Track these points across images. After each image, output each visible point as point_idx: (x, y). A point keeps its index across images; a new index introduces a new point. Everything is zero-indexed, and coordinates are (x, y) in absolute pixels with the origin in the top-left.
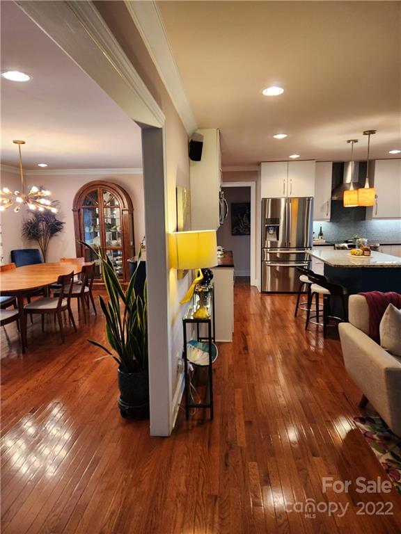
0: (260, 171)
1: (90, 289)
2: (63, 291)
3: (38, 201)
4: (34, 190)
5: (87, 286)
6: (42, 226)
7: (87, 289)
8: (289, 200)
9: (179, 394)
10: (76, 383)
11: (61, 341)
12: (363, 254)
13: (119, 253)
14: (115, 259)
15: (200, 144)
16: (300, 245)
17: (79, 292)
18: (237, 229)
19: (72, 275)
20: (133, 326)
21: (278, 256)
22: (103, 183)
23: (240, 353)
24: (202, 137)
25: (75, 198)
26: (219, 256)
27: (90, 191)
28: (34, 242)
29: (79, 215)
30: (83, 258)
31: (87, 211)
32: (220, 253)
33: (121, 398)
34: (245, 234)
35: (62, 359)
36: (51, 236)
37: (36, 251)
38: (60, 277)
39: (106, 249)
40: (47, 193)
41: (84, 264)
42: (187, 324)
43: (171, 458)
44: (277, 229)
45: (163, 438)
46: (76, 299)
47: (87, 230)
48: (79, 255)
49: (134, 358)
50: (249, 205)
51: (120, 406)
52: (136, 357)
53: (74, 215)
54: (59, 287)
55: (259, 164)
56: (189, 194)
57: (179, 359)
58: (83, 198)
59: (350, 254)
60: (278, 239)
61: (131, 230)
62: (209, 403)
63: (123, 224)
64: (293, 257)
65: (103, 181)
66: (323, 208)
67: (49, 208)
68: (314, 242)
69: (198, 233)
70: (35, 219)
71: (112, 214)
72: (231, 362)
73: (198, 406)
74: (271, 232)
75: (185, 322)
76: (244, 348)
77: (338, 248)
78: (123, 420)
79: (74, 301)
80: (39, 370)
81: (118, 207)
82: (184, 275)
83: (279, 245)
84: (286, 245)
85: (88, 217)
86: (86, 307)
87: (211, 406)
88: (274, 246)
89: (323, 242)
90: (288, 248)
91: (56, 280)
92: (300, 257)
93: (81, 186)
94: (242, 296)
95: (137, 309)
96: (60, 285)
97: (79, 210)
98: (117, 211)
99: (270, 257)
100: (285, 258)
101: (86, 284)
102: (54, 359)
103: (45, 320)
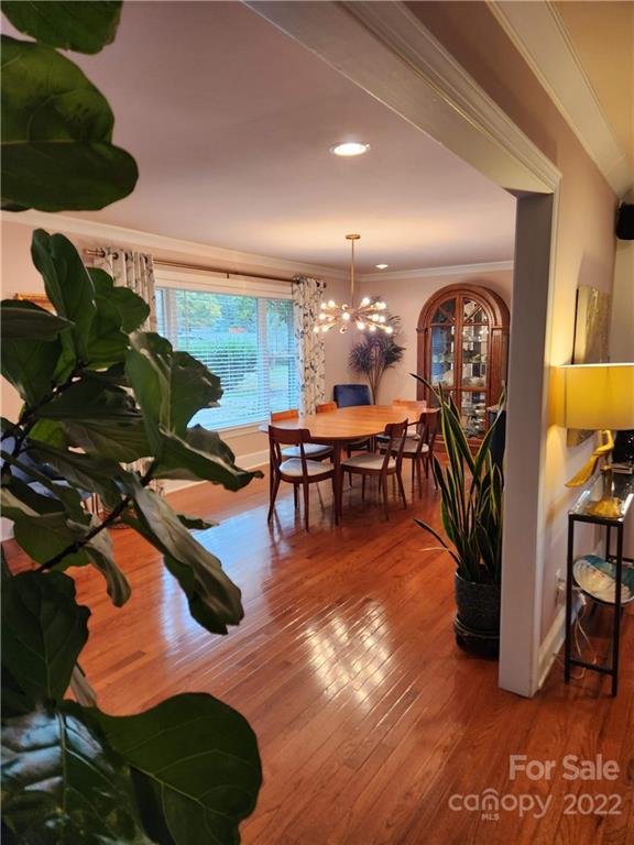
1: (431, 448)
2: (390, 447)
3: (369, 317)
4: (366, 301)
5: (427, 443)
6: (375, 352)
7: (425, 448)
10: (397, 579)
11: (384, 518)
13: (482, 397)
14: (475, 406)
17: (414, 450)
19: (405, 425)
20: (482, 510)
22: (467, 288)
25: (422, 313)
27: (443, 301)
28: (363, 375)
29: (426, 337)
30: (425, 402)
31: (439, 330)
33: (458, 616)
35: (384, 541)
36: (385, 368)
37: (364, 387)
38: (388, 426)
39: (461, 390)
40: (381, 306)
41: (425, 410)
42: (576, 523)
43: (528, 732)
45: (521, 697)
46: (411, 460)
47: (435, 359)
48: (421, 396)
49: (482, 562)
51: (456, 630)
52: (484, 559)
53: (419, 338)
54: (386, 441)
57: (560, 580)
58: (434, 312)
61: (504, 361)
62: (611, 667)
63: (492, 352)
65: (466, 284)
67: (382, 327)
70: (366, 342)
71: (476, 334)
73: (590, 667)
75: (573, 518)
78: (458, 651)
79: (407, 464)
80: (351, 551)
81: (487, 323)
85: (438, 340)
86: (423, 475)
87: (614, 674)
91: (383, 430)
93: (431, 294)
95: (491, 486)
96: (388, 437)
97: (426, 330)
98: (484, 331)
101: (425, 439)
102: (371, 540)
103: (367, 485)
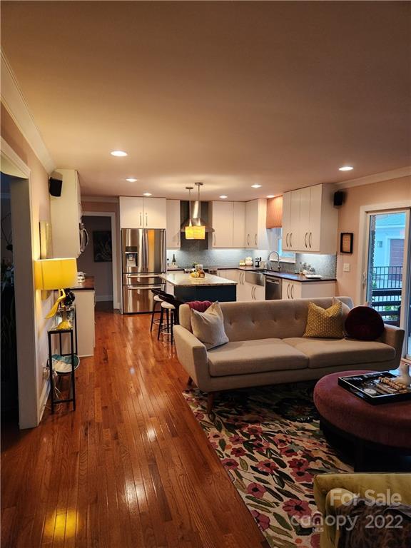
0: (119, 203)
8: (145, 231)
9: (44, 399)
12: (199, 277)
15: (60, 182)
16: (158, 270)
18: (99, 256)
21: (139, 280)
23: (101, 363)
24: (61, 175)
26: (81, 281)
32: (82, 278)
34: (107, 261)
42: (52, 335)
44: (136, 257)
45: (32, 429)
50: (110, 233)
55: (118, 197)
56: (51, 226)
59: (190, 277)
60: (137, 265)
62: (72, 398)
64: (152, 281)
66: (174, 238)
68: (168, 268)
69: (61, 261)
72: (92, 370)
73: (62, 402)
74: (131, 258)
75: (50, 333)
76: (104, 360)
77: (187, 272)
82: (48, 296)
83: (139, 271)
84: (145, 271)
87: (74, 400)
88: (134, 271)
89: (175, 267)
90: (147, 273)
92: (158, 281)
94: (104, 319)
99: (132, 282)
100: (145, 281)
